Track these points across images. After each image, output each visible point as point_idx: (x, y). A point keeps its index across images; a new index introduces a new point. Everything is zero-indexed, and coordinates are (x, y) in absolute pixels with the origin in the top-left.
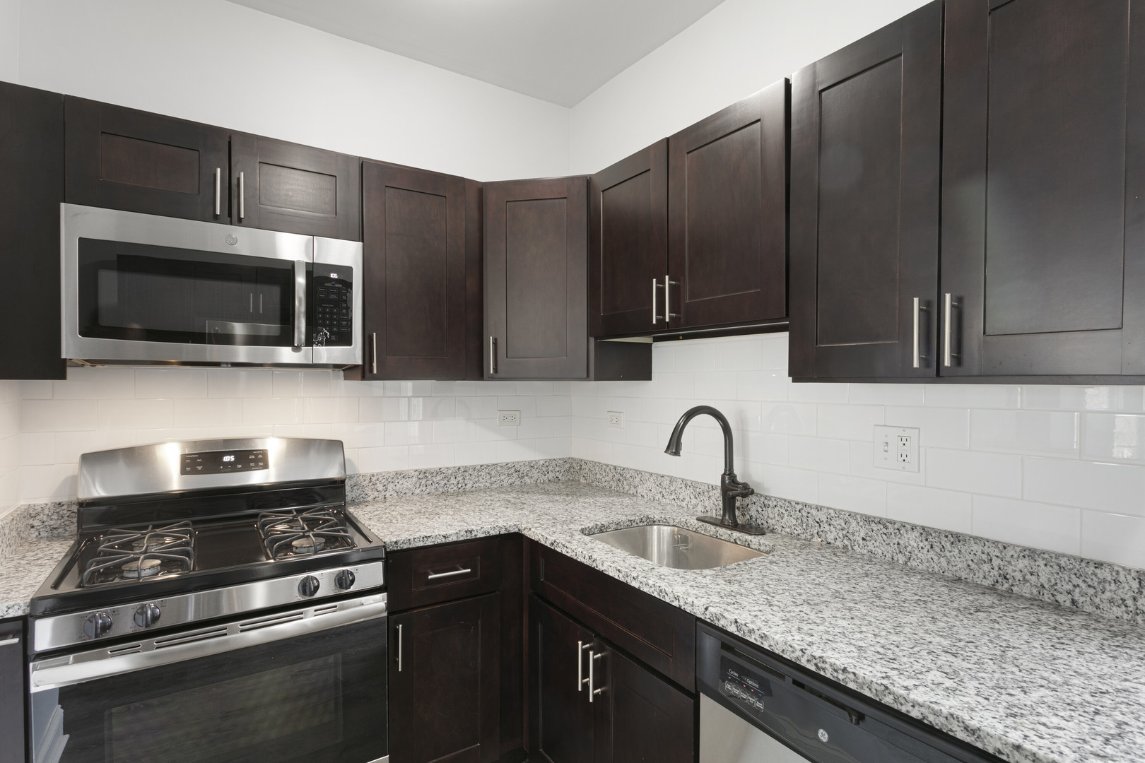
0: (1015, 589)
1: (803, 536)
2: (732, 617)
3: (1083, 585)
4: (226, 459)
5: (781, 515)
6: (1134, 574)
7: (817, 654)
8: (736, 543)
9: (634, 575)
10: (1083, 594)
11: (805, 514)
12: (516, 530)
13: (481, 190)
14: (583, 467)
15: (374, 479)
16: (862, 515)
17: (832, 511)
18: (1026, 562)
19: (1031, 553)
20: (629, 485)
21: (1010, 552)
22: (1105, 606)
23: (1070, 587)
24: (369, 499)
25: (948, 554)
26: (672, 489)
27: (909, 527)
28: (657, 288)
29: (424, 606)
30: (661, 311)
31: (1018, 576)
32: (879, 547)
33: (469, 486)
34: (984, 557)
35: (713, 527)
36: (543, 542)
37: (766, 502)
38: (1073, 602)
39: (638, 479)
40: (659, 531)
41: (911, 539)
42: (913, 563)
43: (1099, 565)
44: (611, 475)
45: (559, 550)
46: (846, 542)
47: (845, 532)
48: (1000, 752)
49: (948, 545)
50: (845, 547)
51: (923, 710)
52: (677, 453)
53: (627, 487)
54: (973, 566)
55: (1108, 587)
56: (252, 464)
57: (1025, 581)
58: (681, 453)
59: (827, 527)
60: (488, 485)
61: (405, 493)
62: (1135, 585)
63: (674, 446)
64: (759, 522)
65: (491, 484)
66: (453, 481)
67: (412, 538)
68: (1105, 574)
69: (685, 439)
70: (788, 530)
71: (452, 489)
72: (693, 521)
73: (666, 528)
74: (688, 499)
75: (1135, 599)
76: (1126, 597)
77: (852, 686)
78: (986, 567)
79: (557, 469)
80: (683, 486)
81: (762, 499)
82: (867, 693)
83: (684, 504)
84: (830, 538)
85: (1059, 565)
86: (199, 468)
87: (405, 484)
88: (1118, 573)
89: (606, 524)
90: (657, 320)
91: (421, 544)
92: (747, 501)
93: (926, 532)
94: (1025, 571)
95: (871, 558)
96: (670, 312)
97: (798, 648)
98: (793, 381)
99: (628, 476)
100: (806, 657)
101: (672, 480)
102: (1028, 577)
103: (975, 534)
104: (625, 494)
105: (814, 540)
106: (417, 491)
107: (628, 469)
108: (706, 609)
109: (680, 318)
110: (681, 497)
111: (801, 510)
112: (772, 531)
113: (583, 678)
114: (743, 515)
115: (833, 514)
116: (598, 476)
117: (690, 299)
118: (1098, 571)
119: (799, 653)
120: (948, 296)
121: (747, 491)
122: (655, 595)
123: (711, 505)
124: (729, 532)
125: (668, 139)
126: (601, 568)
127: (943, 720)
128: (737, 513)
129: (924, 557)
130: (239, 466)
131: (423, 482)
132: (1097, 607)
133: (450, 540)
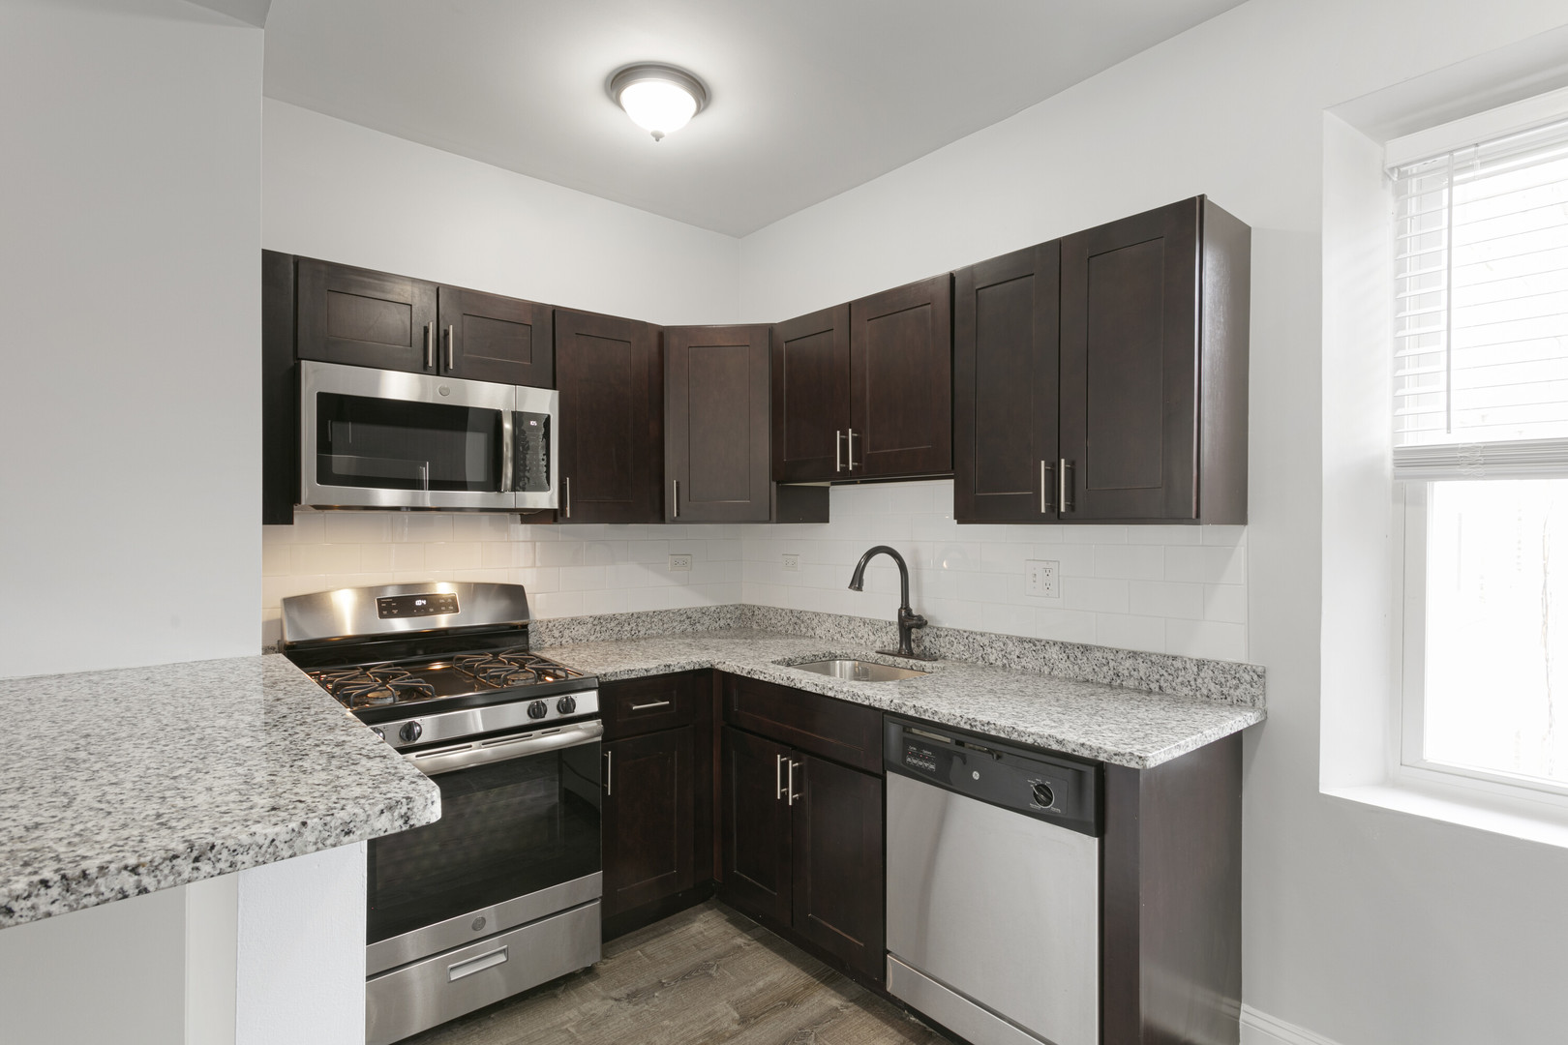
0: (1124, 683)
1: (970, 660)
2: (911, 704)
3: (1165, 674)
4: (419, 603)
5: (951, 643)
6: (1195, 662)
7: (971, 717)
8: (912, 669)
9: (830, 686)
10: (1166, 681)
11: (971, 640)
12: (709, 666)
13: (662, 334)
14: (756, 612)
15: (550, 625)
16: (1017, 637)
17: (993, 636)
18: (1131, 661)
19: (1134, 655)
20: (807, 628)
21: (1121, 655)
22: (1178, 688)
23: (1158, 677)
24: (546, 645)
25: (1080, 662)
26: (851, 628)
27: (1052, 643)
28: (841, 439)
29: (627, 737)
30: (844, 460)
31: (1126, 673)
32: (1030, 662)
33: (642, 632)
34: (1104, 661)
35: (891, 657)
36: (739, 673)
37: (938, 633)
38: (1160, 687)
39: (816, 621)
40: (841, 665)
41: (1053, 653)
42: (1055, 673)
43: (1174, 658)
44: (787, 619)
45: (756, 677)
46: (1005, 661)
47: (1003, 653)
48: (1074, 751)
49: (1079, 655)
50: (1004, 665)
51: (1034, 737)
52: (859, 589)
53: (804, 630)
54: (1097, 669)
55: (1180, 674)
56: (443, 608)
57: (1131, 676)
58: (863, 588)
59: (990, 650)
60: (661, 632)
61: (581, 640)
62: (1195, 669)
63: (857, 582)
64: (932, 651)
65: (664, 631)
66: (627, 628)
67: (618, 670)
68: (1178, 664)
69: (866, 576)
70: (957, 656)
71: (626, 635)
72: (873, 654)
73: (847, 662)
74: (866, 636)
75: (1195, 680)
76: (1191, 679)
77: (993, 733)
78: (1105, 669)
79: (729, 616)
80: (862, 624)
81: (935, 630)
82: (1002, 735)
83: (862, 641)
84: (992, 659)
85: (1151, 661)
86: (395, 611)
87: (581, 630)
88: (1185, 662)
89: (793, 658)
90: (841, 468)
91: (626, 677)
92: (921, 632)
93: (1064, 646)
94: (1130, 668)
95: (1024, 671)
96: (853, 462)
97: (958, 715)
98: (958, 523)
99: (806, 618)
100: (964, 721)
101: (851, 619)
102: (1132, 672)
103: (1099, 644)
104: (804, 636)
105: (980, 662)
106: (592, 638)
107: (805, 612)
108: (891, 701)
109: (861, 467)
110: (860, 635)
111: (968, 637)
112: (944, 658)
113: (782, 788)
114: (918, 646)
115: (994, 638)
116: (773, 622)
117: (871, 450)
118: (1174, 662)
119: (959, 719)
120: (1063, 461)
121: (921, 623)
122: (849, 699)
123: (889, 640)
124: (906, 660)
125: (850, 304)
126: (799, 686)
127: (1045, 740)
128: (913, 645)
129: (1063, 666)
130: (431, 610)
131: (598, 628)
132: (1174, 689)
133: (651, 673)
